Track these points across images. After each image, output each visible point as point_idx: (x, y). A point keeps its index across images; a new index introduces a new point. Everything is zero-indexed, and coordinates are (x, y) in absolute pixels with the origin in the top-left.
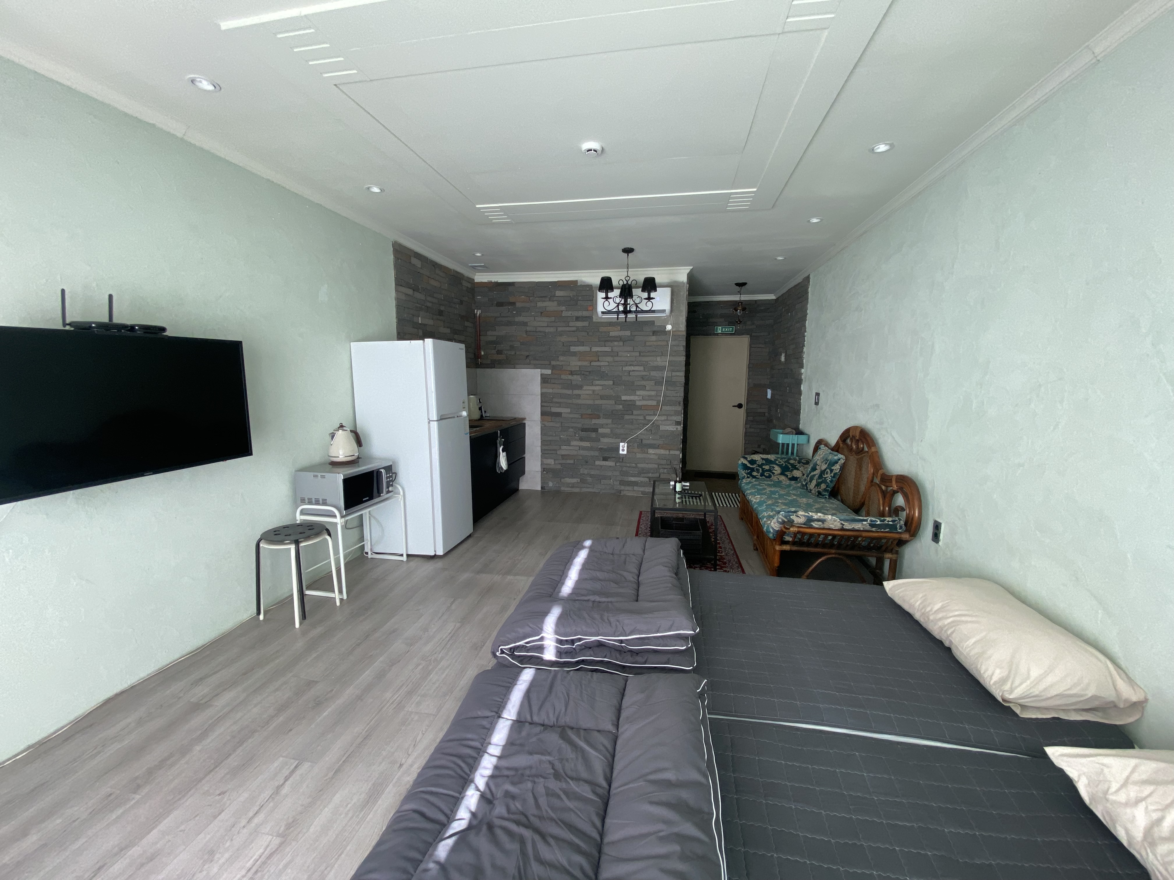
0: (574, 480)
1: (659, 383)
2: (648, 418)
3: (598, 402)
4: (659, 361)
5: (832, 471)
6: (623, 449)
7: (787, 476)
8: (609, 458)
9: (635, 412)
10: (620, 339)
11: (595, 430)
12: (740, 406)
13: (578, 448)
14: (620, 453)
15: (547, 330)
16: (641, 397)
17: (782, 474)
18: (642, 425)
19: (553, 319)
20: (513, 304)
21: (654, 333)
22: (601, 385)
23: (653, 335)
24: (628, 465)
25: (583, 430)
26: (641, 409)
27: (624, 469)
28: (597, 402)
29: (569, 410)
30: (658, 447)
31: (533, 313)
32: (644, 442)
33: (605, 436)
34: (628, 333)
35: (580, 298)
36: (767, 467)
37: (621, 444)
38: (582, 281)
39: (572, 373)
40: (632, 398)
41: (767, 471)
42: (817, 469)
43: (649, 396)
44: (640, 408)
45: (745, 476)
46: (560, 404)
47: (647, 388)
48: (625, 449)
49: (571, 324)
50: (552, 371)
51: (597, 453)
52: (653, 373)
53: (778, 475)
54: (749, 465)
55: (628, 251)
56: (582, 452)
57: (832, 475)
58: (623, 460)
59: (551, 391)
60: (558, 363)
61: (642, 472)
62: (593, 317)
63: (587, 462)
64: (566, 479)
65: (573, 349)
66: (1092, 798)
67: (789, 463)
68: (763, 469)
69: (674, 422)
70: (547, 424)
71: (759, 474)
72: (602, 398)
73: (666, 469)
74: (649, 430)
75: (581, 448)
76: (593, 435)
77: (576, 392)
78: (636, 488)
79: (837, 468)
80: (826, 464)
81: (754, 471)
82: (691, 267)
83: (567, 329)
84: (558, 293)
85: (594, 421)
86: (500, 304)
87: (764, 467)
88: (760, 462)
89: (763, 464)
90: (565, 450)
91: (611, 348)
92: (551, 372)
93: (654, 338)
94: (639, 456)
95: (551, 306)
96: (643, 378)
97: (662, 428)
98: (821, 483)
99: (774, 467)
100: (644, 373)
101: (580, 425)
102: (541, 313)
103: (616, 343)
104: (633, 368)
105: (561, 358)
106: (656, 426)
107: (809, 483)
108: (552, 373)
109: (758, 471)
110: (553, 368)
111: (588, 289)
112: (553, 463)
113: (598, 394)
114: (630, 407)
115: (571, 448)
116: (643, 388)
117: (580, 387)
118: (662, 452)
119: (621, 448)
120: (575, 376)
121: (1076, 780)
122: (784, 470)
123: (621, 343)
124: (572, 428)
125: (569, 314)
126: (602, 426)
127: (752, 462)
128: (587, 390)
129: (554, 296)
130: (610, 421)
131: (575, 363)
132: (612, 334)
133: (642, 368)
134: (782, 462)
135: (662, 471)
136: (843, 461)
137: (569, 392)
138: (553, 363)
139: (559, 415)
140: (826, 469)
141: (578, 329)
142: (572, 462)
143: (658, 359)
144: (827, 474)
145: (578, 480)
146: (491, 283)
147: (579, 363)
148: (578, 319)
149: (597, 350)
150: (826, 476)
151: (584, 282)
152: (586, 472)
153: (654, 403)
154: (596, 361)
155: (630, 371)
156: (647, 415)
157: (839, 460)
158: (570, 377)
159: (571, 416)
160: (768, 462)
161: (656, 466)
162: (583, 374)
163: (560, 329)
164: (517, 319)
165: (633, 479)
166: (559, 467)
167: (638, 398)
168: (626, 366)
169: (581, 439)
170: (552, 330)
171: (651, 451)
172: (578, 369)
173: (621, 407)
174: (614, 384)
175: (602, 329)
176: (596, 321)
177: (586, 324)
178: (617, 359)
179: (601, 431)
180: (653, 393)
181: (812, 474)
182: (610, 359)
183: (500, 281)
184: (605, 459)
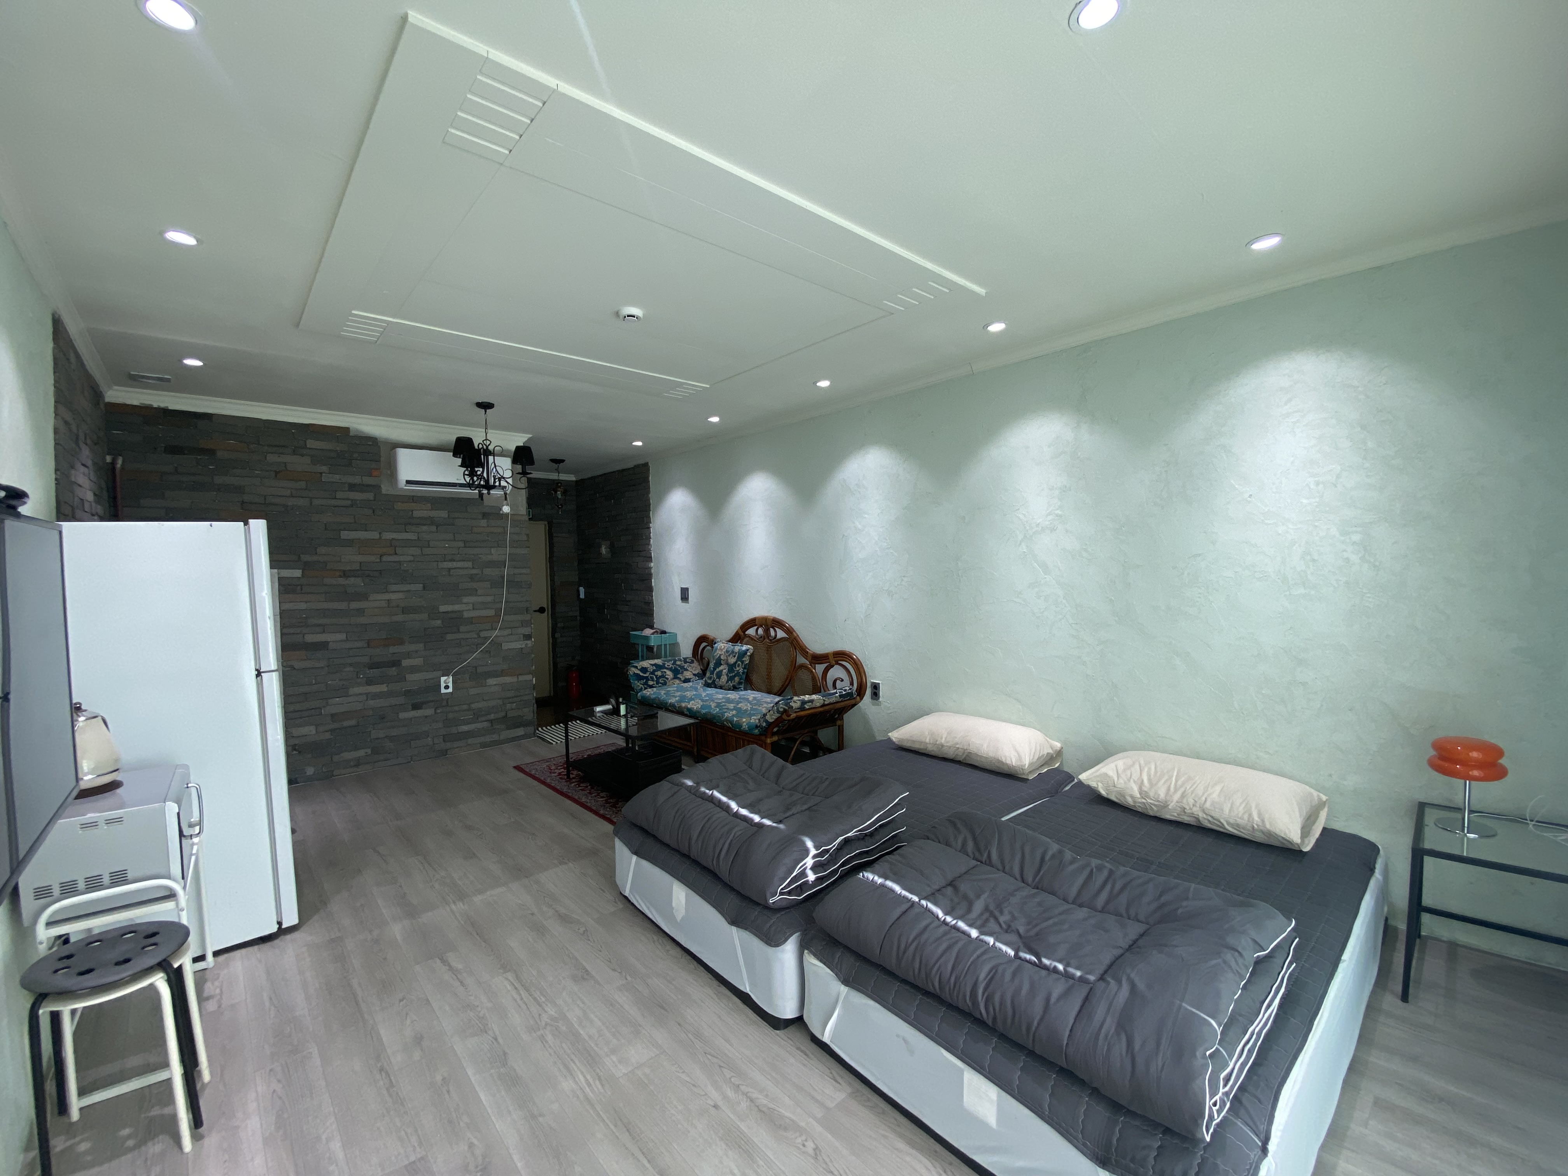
0: (361, 753)
1: (497, 583)
2: (483, 634)
3: (400, 618)
4: (496, 554)
5: (742, 662)
6: (447, 684)
7: (680, 679)
8: (425, 703)
9: (462, 629)
10: (431, 521)
11: (396, 663)
12: (542, 610)
13: (365, 697)
14: (442, 692)
15: (291, 502)
16: (471, 605)
17: (675, 677)
18: (475, 647)
19: (303, 484)
20: (211, 452)
21: (485, 515)
22: (402, 592)
23: (483, 519)
24: (456, 708)
25: (373, 666)
26: (472, 623)
27: (451, 716)
28: (395, 618)
29: (343, 636)
30: (502, 673)
31: (257, 472)
32: (480, 670)
33: (414, 669)
34: (444, 514)
35: (356, 455)
36: (659, 673)
37: (443, 679)
38: (357, 430)
39: (345, 574)
40: (456, 607)
41: (660, 677)
42: (722, 664)
43: (483, 603)
44: (471, 621)
45: (642, 688)
46: (323, 628)
47: (480, 592)
48: (450, 685)
49: (339, 495)
50: (303, 572)
51: (401, 700)
52: (487, 571)
53: (672, 679)
54: (641, 674)
55: (486, 406)
56: (371, 703)
57: (743, 666)
58: (447, 702)
59: (303, 606)
60: (315, 558)
61: (477, 716)
62: (382, 486)
63: (383, 718)
64: (342, 755)
65: (345, 535)
66: (1107, 790)
67: (677, 665)
68: (656, 676)
69: (522, 636)
70: (297, 665)
71: (655, 683)
72: (405, 610)
73: (514, 703)
74: (487, 651)
75: (369, 696)
76: (393, 671)
77: (355, 605)
78: (470, 741)
79: (746, 659)
80: (735, 656)
81: (649, 680)
82: (531, 436)
83: (334, 502)
84: (311, 443)
85: (392, 649)
86: (173, 450)
87: (656, 673)
88: (651, 669)
89: (654, 671)
90: (338, 705)
91: (416, 534)
92: (301, 573)
93: (484, 523)
94: (473, 691)
95: (299, 463)
96: (472, 578)
97: (505, 646)
98: (735, 676)
99: (665, 672)
100: (474, 571)
101: (365, 660)
102: (277, 473)
103: (425, 528)
104: (455, 564)
105: (322, 550)
106: (497, 644)
107: (718, 680)
108: (302, 575)
109: (653, 680)
110: (306, 567)
111: (370, 443)
112: (314, 732)
113: (398, 606)
114: (454, 621)
115: (350, 699)
116: (473, 592)
117: (363, 596)
118: (508, 679)
119: (443, 685)
120: (352, 579)
121: (1096, 786)
122: (676, 672)
123: (434, 528)
124: (351, 665)
125: (336, 478)
126: (408, 655)
127: (644, 670)
128: (378, 600)
129: (305, 447)
130: (420, 646)
131: (351, 558)
132: (416, 514)
133: (470, 564)
134: (671, 666)
135: (508, 706)
136: (752, 651)
137: (343, 606)
138: (306, 558)
139: (323, 646)
140: (736, 662)
141: (354, 504)
142: (353, 722)
143: (493, 551)
144: (739, 666)
145: (366, 750)
146: (149, 408)
147: (360, 558)
148: (352, 487)
149: (392, 537)
150: (738, 669)
151: (362, 432)
152: (381, 734)
153: (491, 613)
154: (391, 555)
155: (450, 569)
156: (480, 631)
157: (748, 650)
158: (342, 581)
159: (348, 645)
160: (659, 667)
161: (500, 702)
162: (368, 576)
163: (316, 502)
164: (219, 480)
165: (465, 728)
166: (328, 736)
167: (466, 606)
168: (445, 561)
169: (370, 682)
170: (301, 502)
171: (491, 681)
172: (358, 568)
173: (439, 622)
174: (424, 588)
175: (398, 506)
176: (386, 493)
177: (370, 496)
178: (427, 551)
179: (405, 663)
180: (489, 599)
181: (717, 670)
182: (416, 551)
183: (172, 407)
184: (416, 707)
